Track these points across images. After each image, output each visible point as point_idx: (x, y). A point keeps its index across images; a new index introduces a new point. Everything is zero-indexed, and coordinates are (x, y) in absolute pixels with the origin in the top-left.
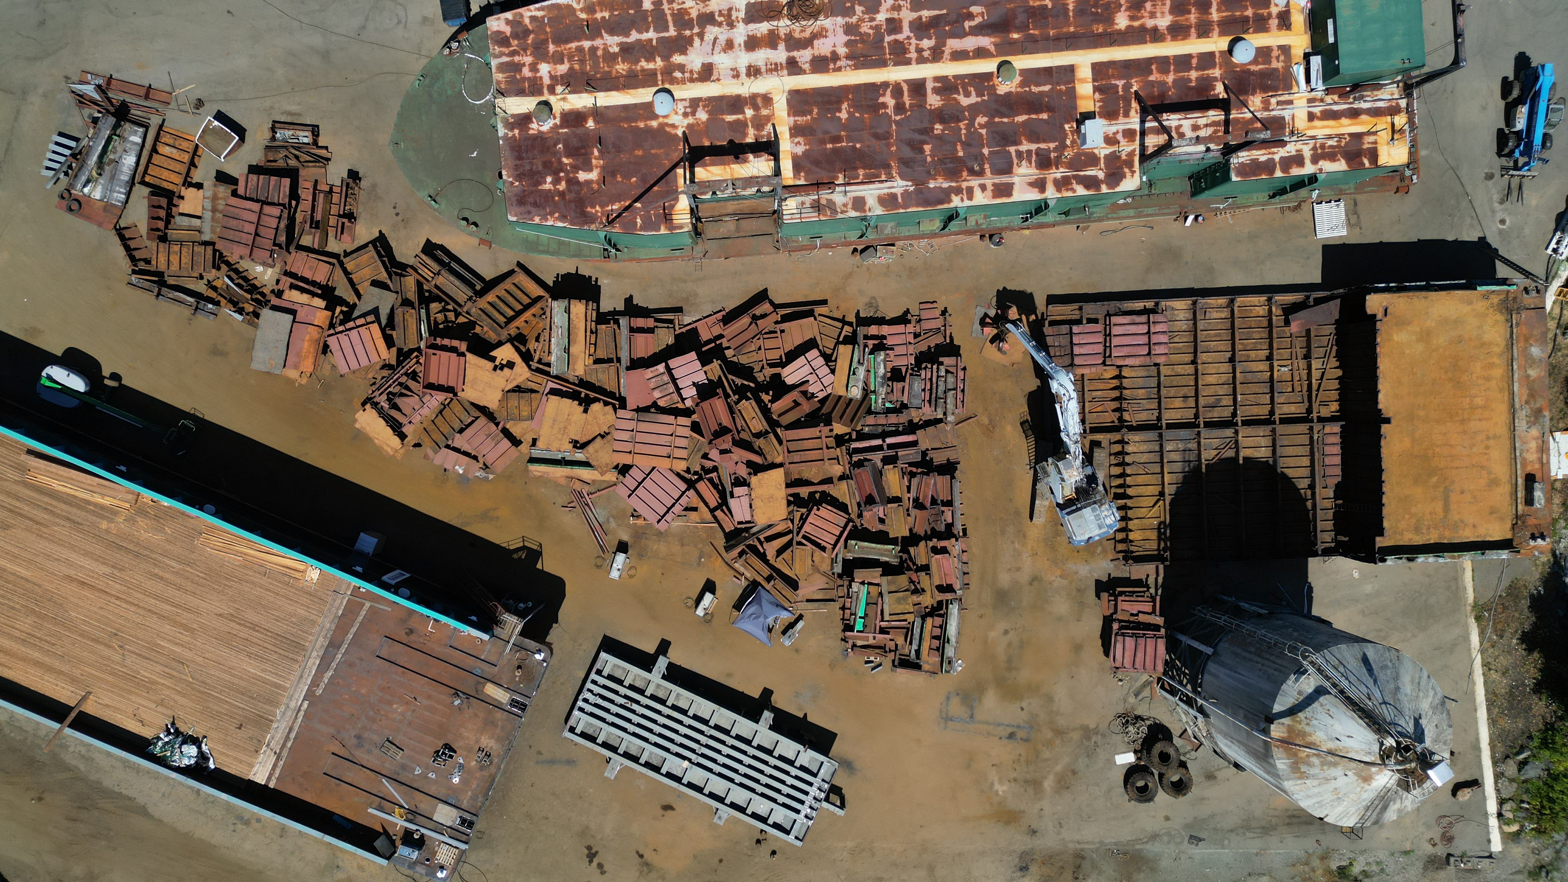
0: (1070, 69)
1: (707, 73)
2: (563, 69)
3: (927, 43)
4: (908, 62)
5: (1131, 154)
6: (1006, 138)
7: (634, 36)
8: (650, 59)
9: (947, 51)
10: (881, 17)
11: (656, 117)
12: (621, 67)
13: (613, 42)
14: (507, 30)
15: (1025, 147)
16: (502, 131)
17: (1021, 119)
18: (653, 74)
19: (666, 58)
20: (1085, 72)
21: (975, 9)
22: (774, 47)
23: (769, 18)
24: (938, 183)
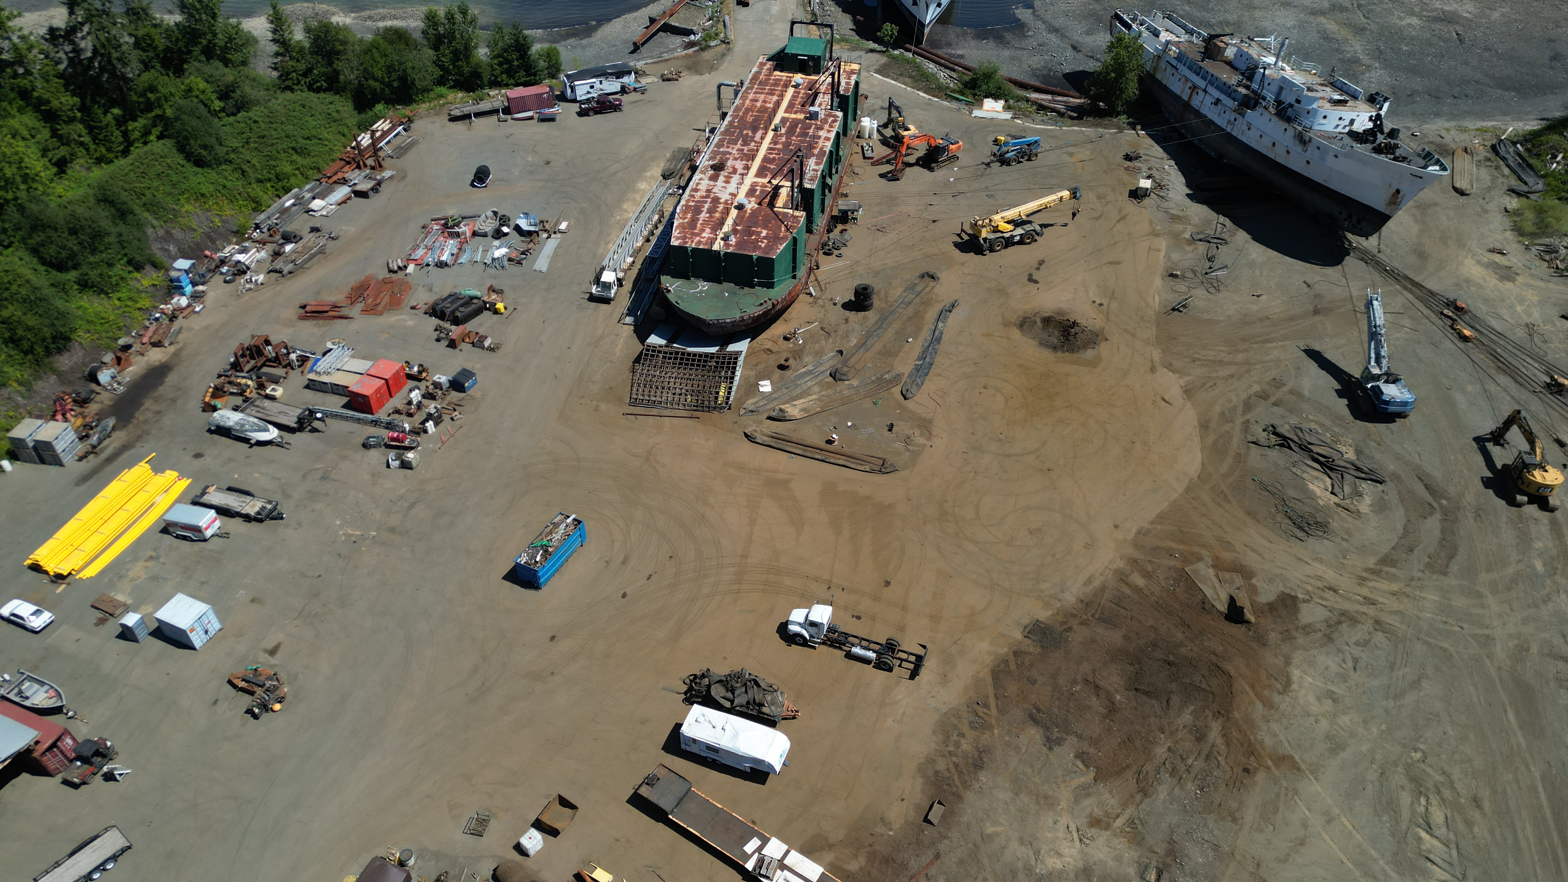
0: (784, 117)
1: (734, 195)
2: (708, 230)
3: (753, 144)
4: (758, 149)
6: (804, 134)
7: (705, 209)
9: (759, 141)
10: (734, 152)
11: (746, 211)
12: (717, 215)
13: (704, 216)
14: (680, 241)
16: (729, 251)
17: (798, 130)
18: (725, 207)
19: (720, 203)
20: (787, 115)
21: (745, 132)
22: (732, 177)
23: (718, 177)
24: (816, 151)
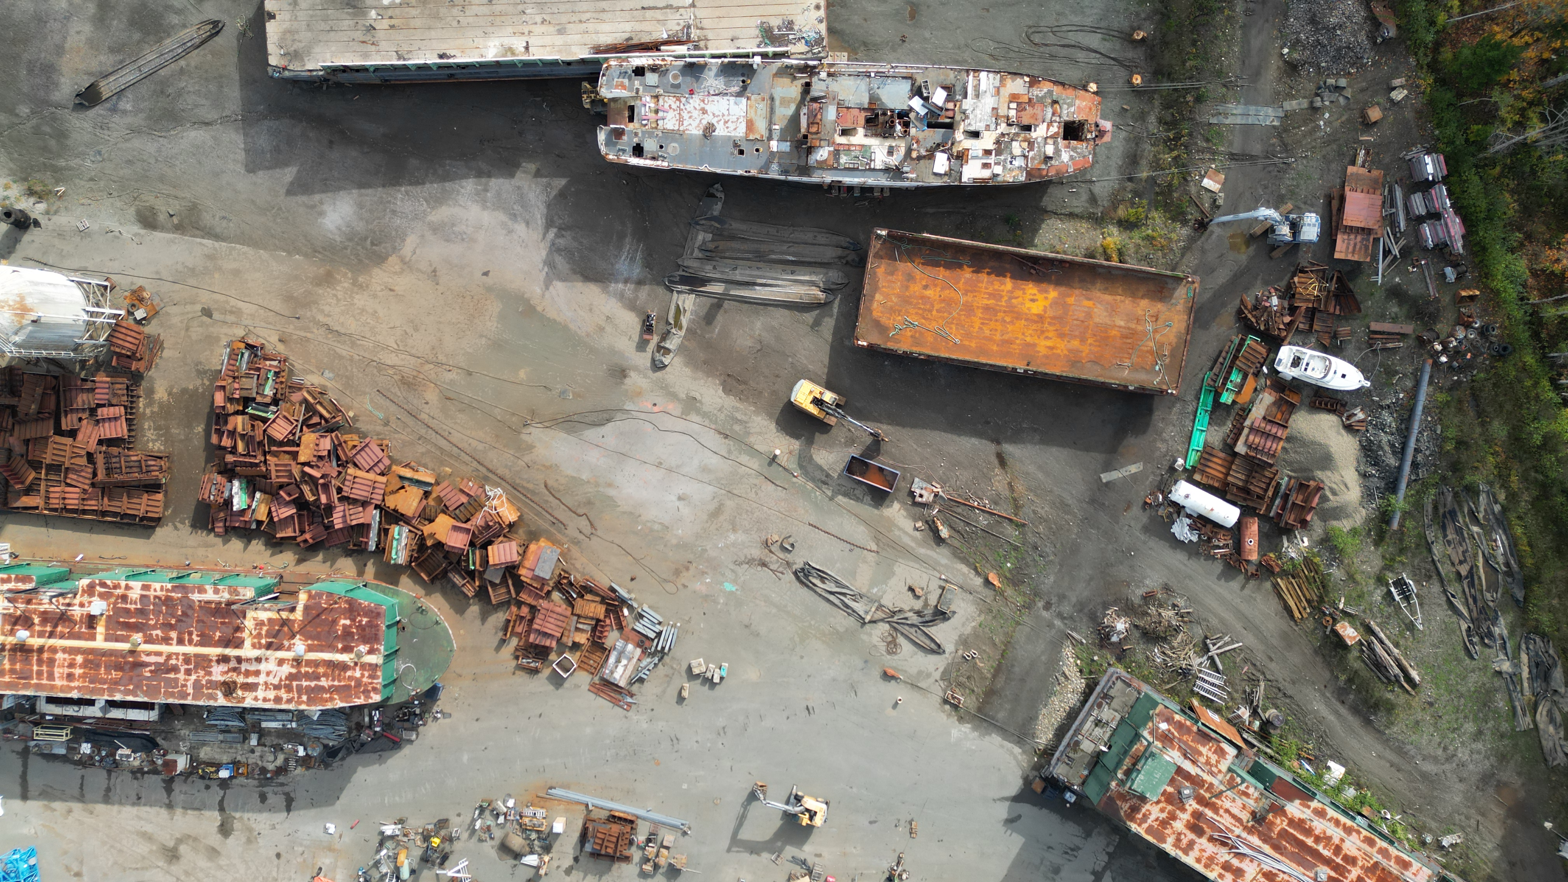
0: (106, 640)
1: (281, 662)
2: (349, 673)
3: (173, 662)
4: (184, 654)
5: (82, 596)
6: (141, 612)
7: (313, 684)
8: (307, 672)
9: (164, 657)
10: (193, 677)
11: (308, 645)
12: (321, 670)
13: (324, 682)
14: (372, 694)
15: (133, 606)
16: (382, 648)
17: (133, 620)
18: (306, 666)
19: (299, 672)
20: (100, 637)
21: (148, 674)
22: (246, 670)
23: (247, 684)
24: (177, 596)
